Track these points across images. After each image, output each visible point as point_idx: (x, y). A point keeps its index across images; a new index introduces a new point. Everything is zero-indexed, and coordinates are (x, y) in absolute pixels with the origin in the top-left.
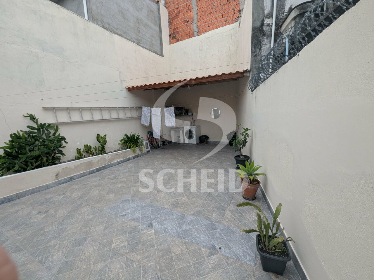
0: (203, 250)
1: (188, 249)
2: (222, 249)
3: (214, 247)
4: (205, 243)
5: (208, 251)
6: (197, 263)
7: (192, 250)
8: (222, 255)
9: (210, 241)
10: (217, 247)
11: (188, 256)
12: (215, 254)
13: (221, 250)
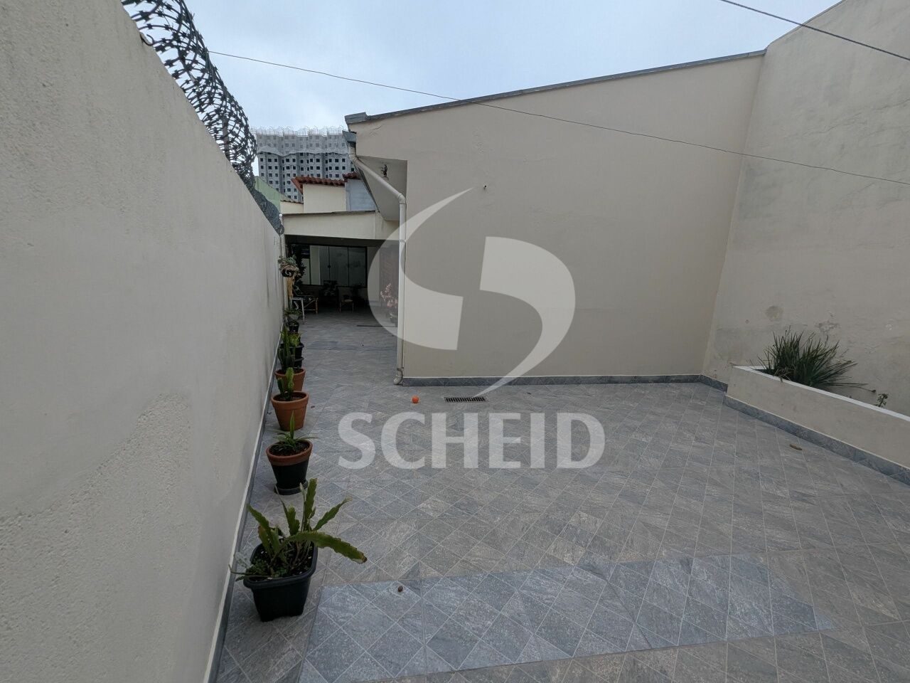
0: (435, 573)
1: (463, 561)
2: (394, 591)
3: (415, 587)
4: (439, 588)
5: (423, 576)
6: (430, 548)
7: (454, 562)
8: (390, 580)
9: (430, 598)
10: (406, 590)
11: (453, 551)
12: (407, 576)
13: (397, 589)
